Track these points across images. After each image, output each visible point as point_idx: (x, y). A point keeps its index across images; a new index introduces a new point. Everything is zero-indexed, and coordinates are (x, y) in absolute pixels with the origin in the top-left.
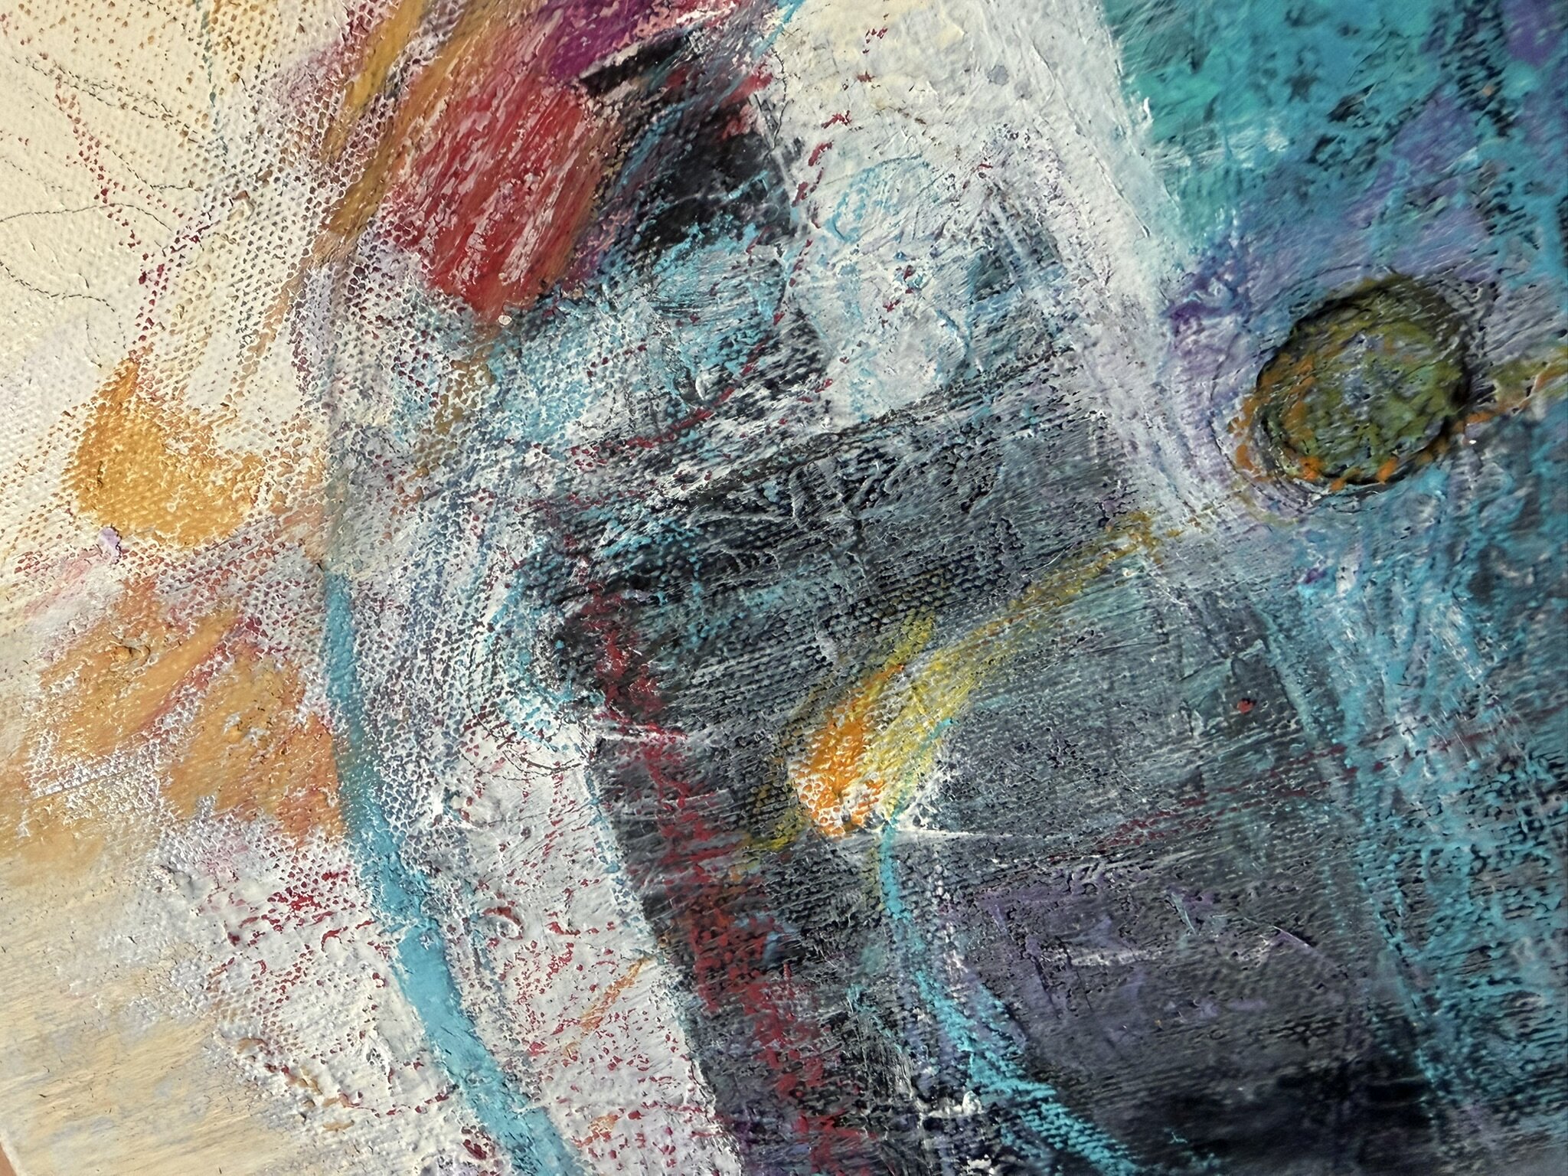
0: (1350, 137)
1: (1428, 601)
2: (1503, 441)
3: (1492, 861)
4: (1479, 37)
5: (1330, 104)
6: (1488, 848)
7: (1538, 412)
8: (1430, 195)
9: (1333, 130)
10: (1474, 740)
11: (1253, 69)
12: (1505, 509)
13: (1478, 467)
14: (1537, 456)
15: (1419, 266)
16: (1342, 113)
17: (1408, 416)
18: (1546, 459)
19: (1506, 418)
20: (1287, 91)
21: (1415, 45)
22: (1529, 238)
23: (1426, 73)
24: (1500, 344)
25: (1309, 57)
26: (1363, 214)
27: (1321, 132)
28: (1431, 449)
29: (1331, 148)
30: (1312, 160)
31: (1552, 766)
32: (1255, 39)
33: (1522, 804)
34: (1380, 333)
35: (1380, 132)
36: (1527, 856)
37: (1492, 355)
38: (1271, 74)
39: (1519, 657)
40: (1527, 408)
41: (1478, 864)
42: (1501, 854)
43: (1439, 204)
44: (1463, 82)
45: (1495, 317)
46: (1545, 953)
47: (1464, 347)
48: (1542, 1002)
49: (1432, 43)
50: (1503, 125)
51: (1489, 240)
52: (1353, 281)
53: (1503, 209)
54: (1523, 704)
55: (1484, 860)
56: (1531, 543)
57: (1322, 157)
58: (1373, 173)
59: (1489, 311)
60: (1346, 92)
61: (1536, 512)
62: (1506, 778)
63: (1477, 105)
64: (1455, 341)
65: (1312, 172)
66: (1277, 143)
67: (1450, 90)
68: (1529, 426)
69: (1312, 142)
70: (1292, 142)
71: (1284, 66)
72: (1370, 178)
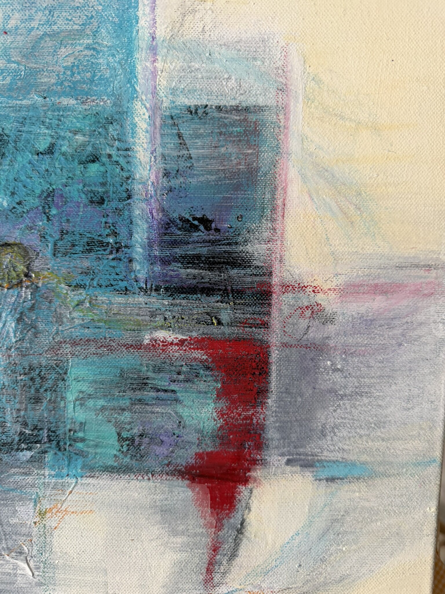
0: (20, 209)
1: (9, 320)
2: (32, 288)
3: (6, 387)
4: (49, 199)
5: (18, 201)
6: (6, 384)
7: (40, 285)
8: (31, 228)
9: (17, 206)
10: (10, 356)
11: (5, 186)
12: (28, 304)
13: (25, 292)
14: (37, 295)
15: (26, 243)
16: (19, 203)
17: (15, 275)
18: (39, 296)
19: (33, 283)
20: (10, 194)
21: (37, 195)
22: (47, 246)
23: (37, 202)
24: (37, 266)
25: (16, 189)
26: (18, 227)
27: (14, 205)
28: (17, 285)
29: (15, 210)
30: (11, 211)
31: (24, 368)
32: (7, 180)
33: (15, 375)
34: (14, 254)
35: (25, 211)
36: (14, 388)
37: (35, 268)
38: (8, 189)
39: (23, 340)
40: (38, 283)
41: (3, 387)
42: (9, 386)
43: (33, 231)
44: (43, 207)
45: (37, 260)
46: (12, 413)
47: (29, 264)
48: (9, 425)
49: (40, 197)
50: (48, 219)
51: (40, 243)
52: (11, 241)
53: (44, 237)
54: (21, 351)
55: (5, 386)
56: (31, 314)
57: (13, 211)
58: (21, 219)
59: (36, 258)
60: (21, 199)
61: (34, 307)
62: (13, 368)
63: (45, 213)
64: (28, 262)
65: (10, 213)
66: (5, 204)
67: (40, 208)
68: (37, 287)
69: (12, 207)
70: (8, 205)
71: (11, 189)
72: (21, 220)
